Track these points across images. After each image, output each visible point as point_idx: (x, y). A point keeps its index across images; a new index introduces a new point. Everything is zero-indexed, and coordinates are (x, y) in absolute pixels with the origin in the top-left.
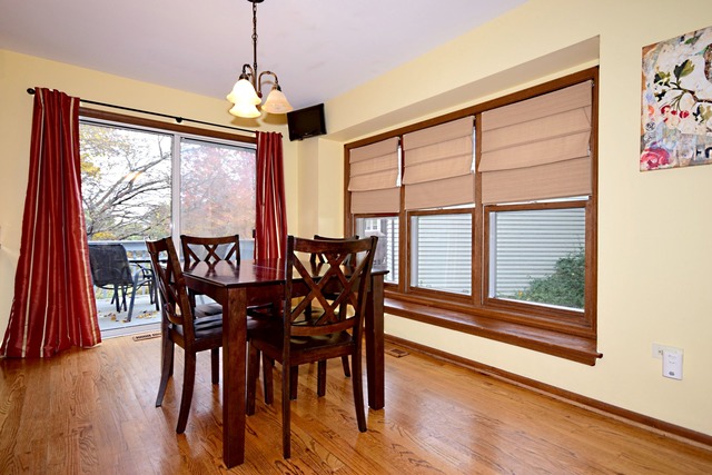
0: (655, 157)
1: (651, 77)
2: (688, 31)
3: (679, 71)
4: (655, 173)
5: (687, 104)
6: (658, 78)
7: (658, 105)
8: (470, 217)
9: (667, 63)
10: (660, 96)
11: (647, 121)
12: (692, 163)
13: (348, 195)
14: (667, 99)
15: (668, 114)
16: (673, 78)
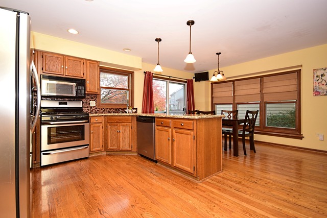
0: (317, 93)
1: (316, 76)
2: (324, 67)
3: (322, 75)
4: (317, 97)
5: (324, 82)
6: (317, 76)
7: (317, 82)
8: (259, 105)
9: (319, 73)
10: (318, 80)
11: (315, 85)
12: (325, 95)
13: (212, 98)
14: (319, 81)
15: (320, 84)
16: (321, 77)
